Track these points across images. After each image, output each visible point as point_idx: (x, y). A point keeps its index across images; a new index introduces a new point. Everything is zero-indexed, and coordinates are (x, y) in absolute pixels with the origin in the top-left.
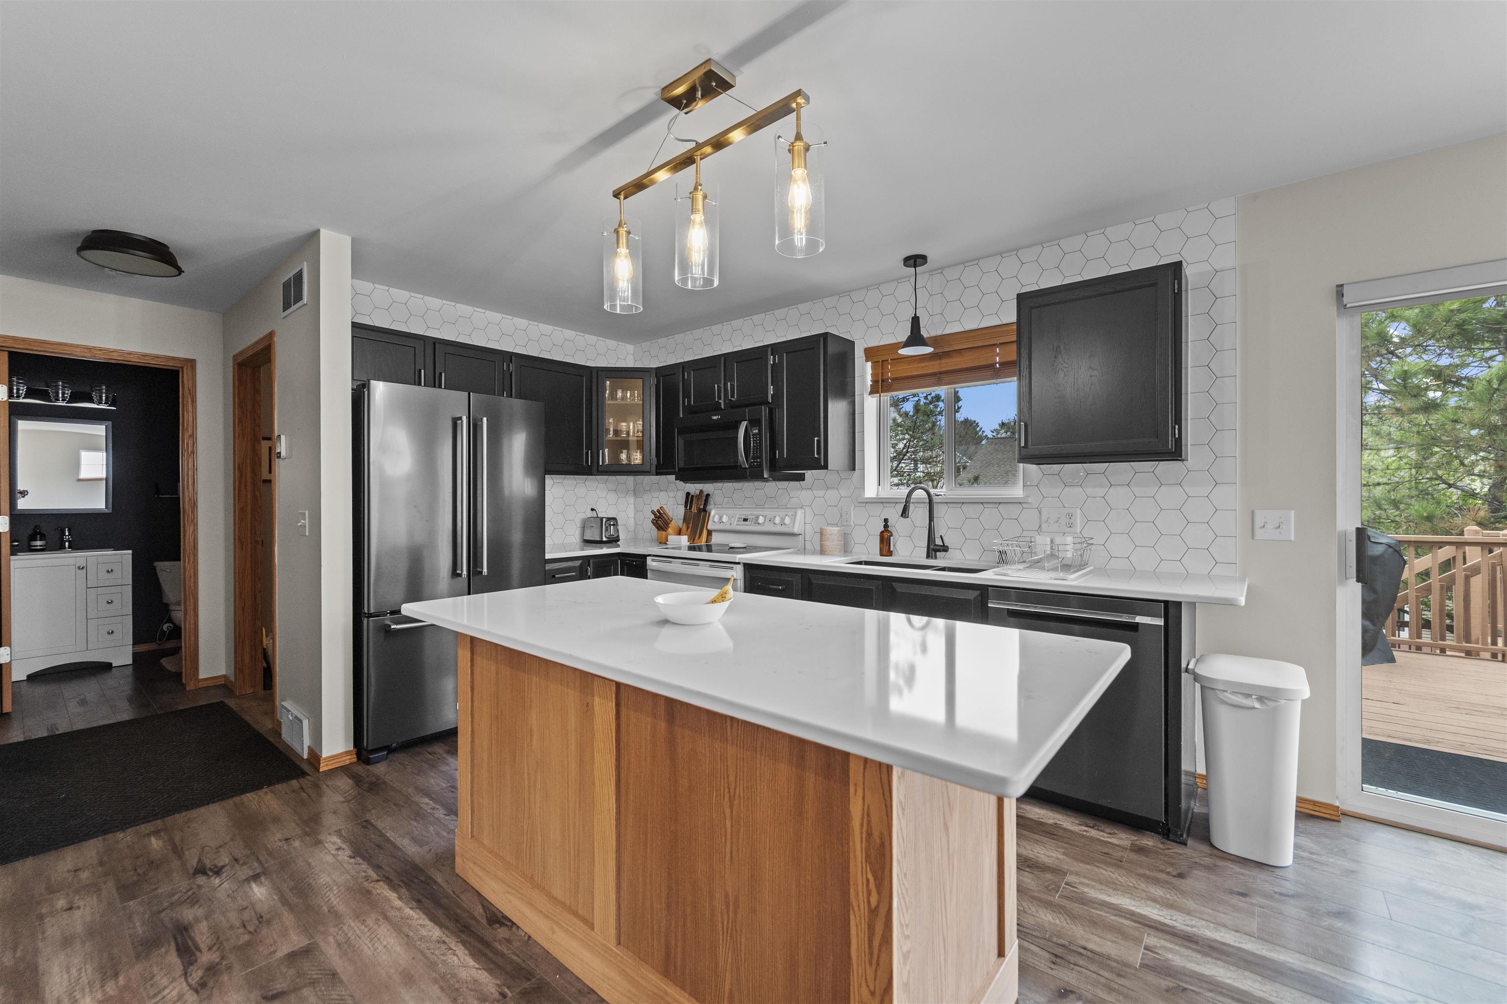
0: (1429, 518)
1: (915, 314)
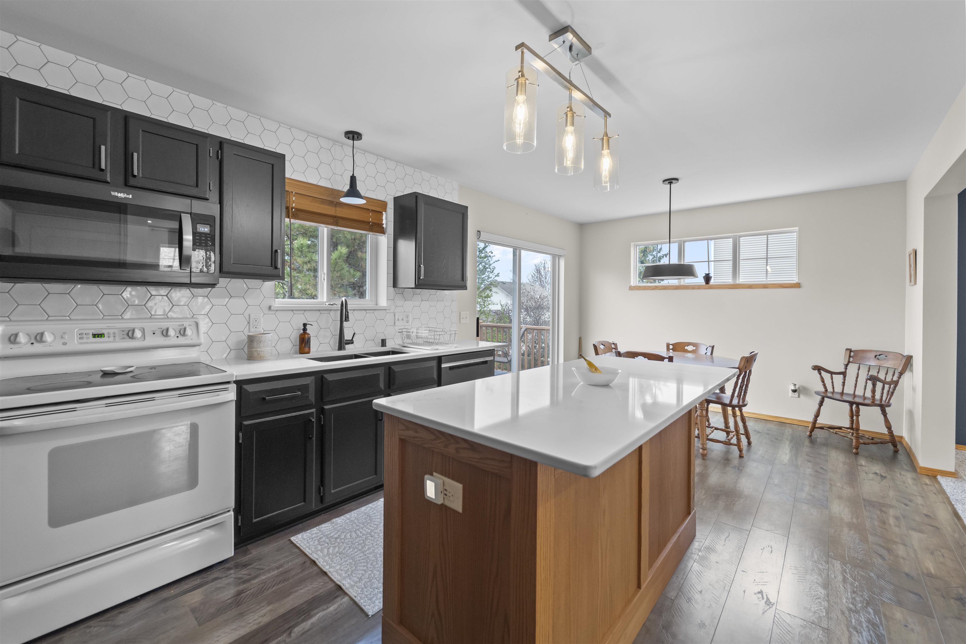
1: (353, 174)
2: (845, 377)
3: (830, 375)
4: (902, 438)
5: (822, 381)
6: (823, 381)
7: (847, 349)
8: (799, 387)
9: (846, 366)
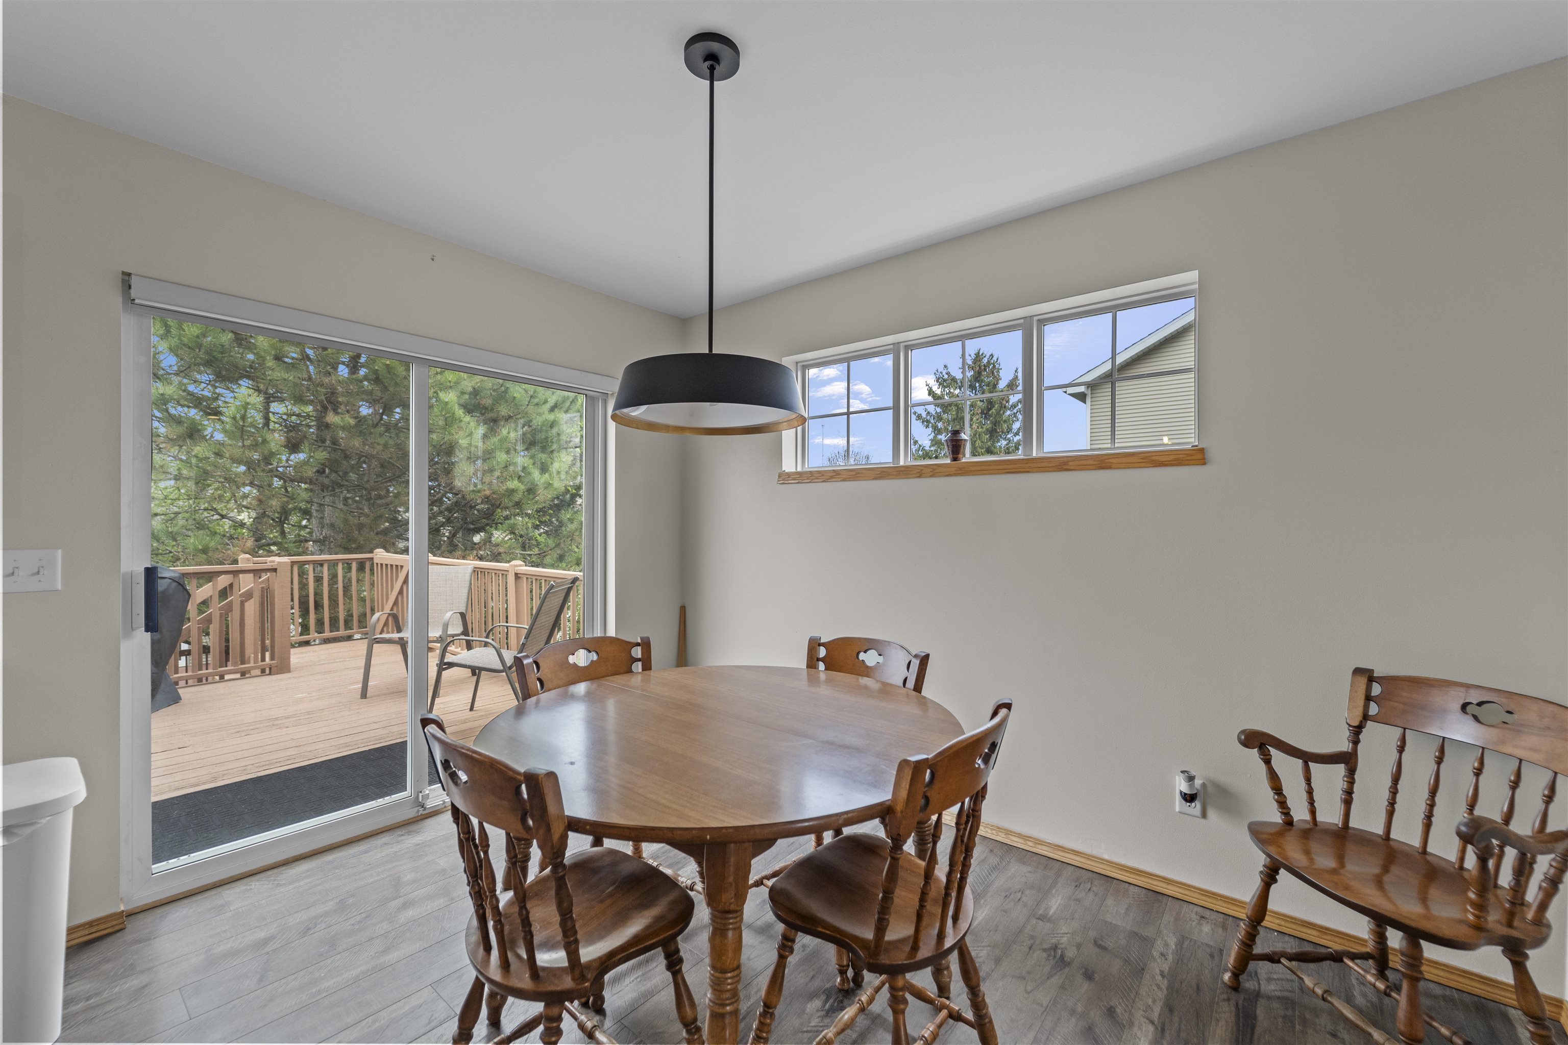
0: (205, 551)
2: (1351, 772)
3: (1299, 763)
4: (1561, 1008)
5: (1273, 789)
6: (1277, 788)
7: (1358, 671)
8: (1204, 785)
9: (1357, 731)
